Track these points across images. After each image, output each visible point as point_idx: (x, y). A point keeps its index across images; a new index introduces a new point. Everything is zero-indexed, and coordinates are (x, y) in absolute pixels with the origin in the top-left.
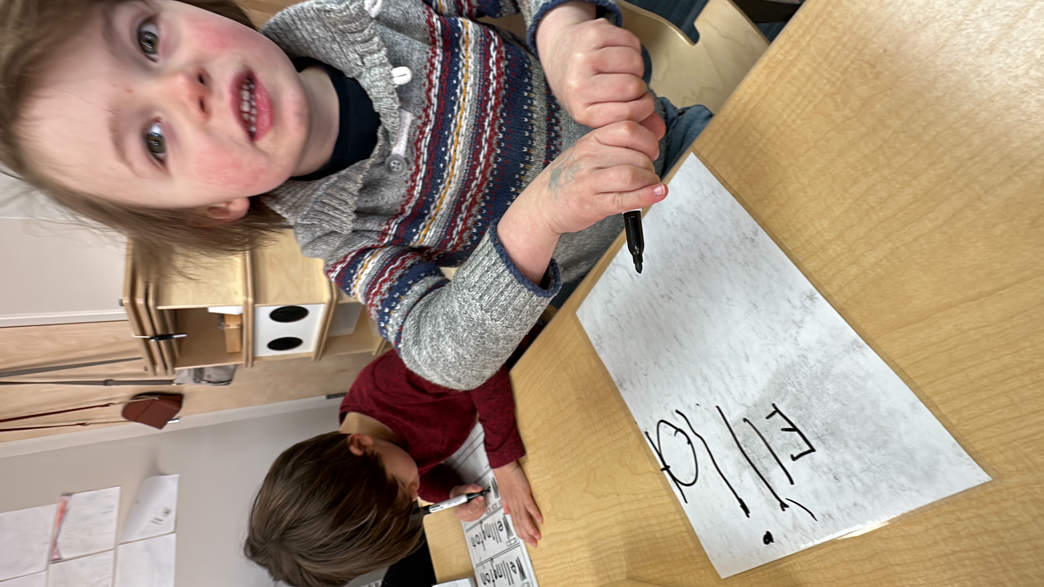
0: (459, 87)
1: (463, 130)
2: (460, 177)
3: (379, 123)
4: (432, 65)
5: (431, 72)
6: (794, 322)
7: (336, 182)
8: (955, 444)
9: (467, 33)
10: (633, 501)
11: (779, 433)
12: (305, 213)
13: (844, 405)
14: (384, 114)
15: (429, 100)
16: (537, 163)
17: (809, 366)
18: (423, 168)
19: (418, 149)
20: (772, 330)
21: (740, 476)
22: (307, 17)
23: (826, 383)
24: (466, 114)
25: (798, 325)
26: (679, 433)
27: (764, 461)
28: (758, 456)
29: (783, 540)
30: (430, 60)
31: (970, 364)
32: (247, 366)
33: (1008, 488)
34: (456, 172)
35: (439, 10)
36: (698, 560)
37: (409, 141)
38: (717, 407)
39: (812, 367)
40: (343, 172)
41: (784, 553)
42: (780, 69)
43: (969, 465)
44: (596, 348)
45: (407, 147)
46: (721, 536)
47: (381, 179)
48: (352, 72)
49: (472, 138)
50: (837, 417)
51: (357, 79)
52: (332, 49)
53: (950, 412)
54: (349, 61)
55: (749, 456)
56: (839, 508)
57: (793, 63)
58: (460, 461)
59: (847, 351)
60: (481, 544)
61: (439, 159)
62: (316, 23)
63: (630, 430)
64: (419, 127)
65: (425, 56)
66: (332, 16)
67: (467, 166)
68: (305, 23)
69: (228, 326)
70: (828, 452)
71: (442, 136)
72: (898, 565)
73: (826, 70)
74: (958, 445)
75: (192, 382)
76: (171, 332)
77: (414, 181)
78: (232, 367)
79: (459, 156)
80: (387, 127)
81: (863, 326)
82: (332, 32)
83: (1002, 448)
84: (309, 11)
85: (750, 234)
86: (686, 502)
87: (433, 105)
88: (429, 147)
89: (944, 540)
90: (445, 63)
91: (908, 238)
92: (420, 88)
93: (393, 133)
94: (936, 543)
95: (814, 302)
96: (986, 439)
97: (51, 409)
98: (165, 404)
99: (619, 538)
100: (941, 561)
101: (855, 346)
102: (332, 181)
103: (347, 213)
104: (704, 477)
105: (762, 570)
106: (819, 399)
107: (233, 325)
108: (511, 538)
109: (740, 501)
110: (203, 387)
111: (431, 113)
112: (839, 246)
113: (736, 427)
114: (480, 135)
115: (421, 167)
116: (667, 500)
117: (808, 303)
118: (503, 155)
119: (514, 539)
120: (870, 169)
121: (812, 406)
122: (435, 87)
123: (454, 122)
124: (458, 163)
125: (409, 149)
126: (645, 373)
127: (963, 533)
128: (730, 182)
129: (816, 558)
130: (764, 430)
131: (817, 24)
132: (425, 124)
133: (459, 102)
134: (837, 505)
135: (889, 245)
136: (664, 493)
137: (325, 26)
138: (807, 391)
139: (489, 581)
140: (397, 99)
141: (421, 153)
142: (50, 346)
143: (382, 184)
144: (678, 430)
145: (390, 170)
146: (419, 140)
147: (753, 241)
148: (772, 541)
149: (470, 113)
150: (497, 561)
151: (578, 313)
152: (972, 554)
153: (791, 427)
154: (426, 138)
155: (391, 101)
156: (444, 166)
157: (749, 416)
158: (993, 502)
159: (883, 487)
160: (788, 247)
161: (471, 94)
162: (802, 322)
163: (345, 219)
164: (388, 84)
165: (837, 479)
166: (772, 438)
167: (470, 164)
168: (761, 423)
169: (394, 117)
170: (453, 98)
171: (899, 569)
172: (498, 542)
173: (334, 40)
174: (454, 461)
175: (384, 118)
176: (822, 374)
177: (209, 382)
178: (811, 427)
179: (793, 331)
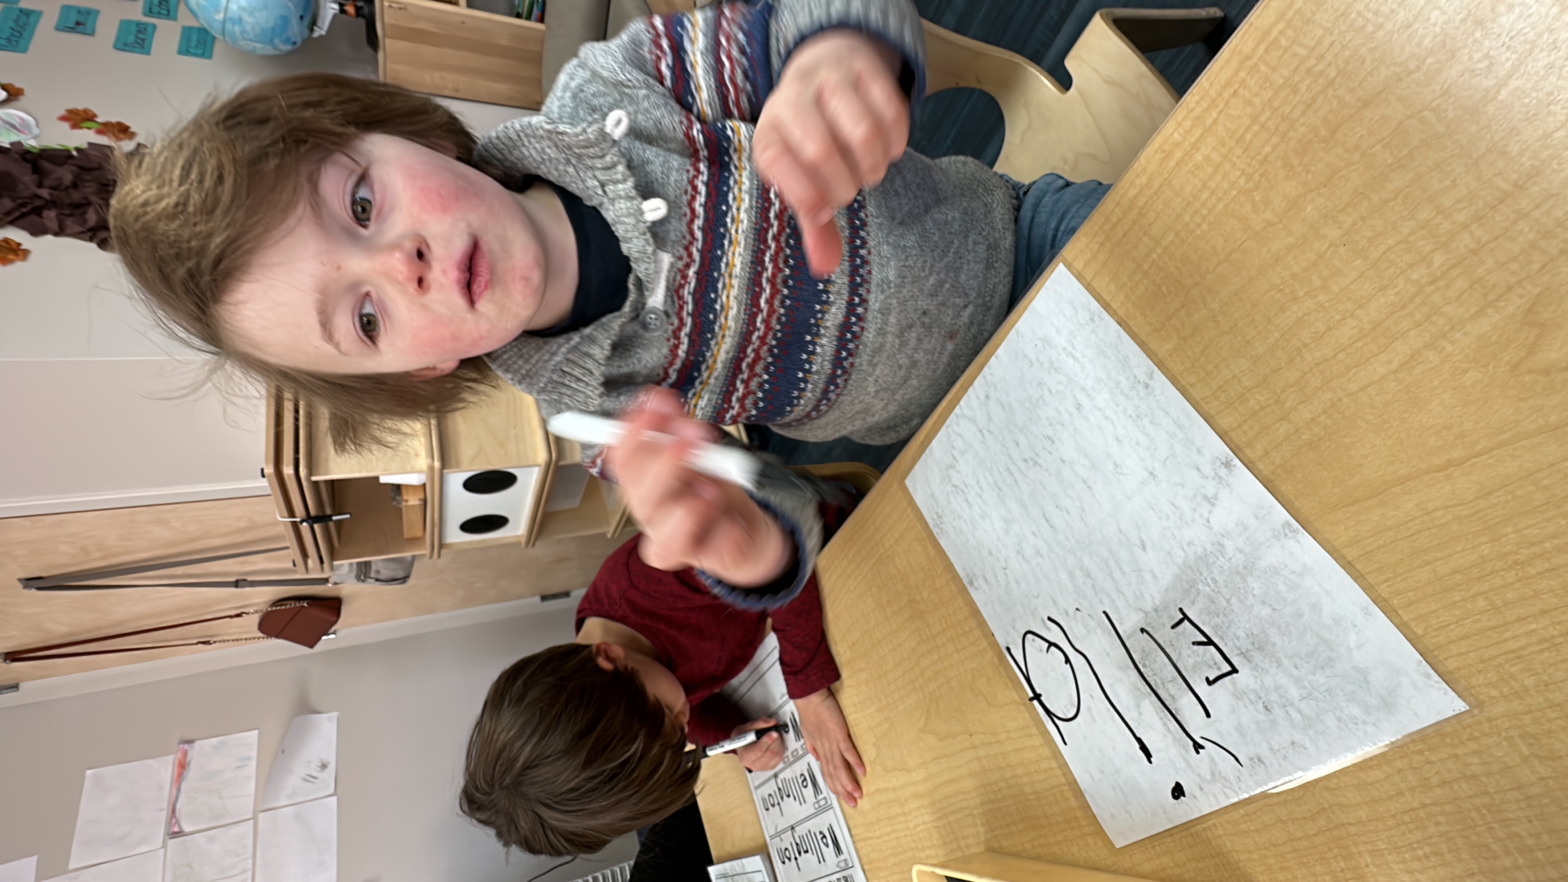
0: (730, 215)
1: (737, 270)
2: (736, 328)
3: (629, 269)
4: (695, 188)
5: (693, 198)
6: (1205, 497)
7: (579, 343)
8: (1421, 662)
9: (740, 141)
10: (991, 743)
11: (1189, 648)
12: (542, 385)
13: (1274, 609)
14: (635, 259)
15: (692, 234)
16: (839, 301)
17: (1227, 557)
18: (689, 321)
19: (681, 298)
20: (1177, 508)
21: (1138, 706)
22: (535, 135)
23: (1250, 580)
24: (740, 249)
25: (1212, 501)
26: (1053, 648)
27: (1170, 686)
28: (1161, 679)
29: (1198, 793)
30: (691, 182)
31: (1439, 555)
32: (431, 556)
33: (1490, 720)
34: (731, 323)
35: (702, 118)
36: (1084, 823)
37: (668, 288)
38: (1104, 612)
39: (1230, 559)
40: (587, 331)
41: (1200, 811)
42: (1178, 154)
43: (1439, 688)
44: (935, 531)
45: (666, 296)
46: (1114, 789)
47: (634, 337)
48: (591, 200)
49: (749, 279)
50: (1267, 626)
51: (599, 208)
52: (567, 172)
53: (1413, 620)
54: (587, 188)
55: (1148, 679)
56: (1271, 749)
57: (1195, 147)
58: (743, 690)
59: (1277, 538)
60: (777, 807)
61: (708, 309)
62: (546, 143)
63: (985, 644)
64: (680, 270)
65: (685, 177)
66: (566, 139)
67: (745, 314)
68: (533, 140)
69: (406, 501)
70: (1255, 673)
71: (710, 280)
72: (1350, 824)
73: (1239, 157)
74: (1424, 662)
75: (354, 580)
76: (328, 511)
77: (677, 338)
78: (410, 559)
79: (733, 303)
80: (640, 275)
81: (1297, 503)
82: (566, 154)
83: (1481, 666)
84: (537, 129)
85: (1142, 377)
86: (1065, 744)
87: (697, 240)
88: (694, 294)
89: (1412, 789)
90: (712, 184)
91: (1354, 387)
92: (680, 219)
93: (648, 282)
94: (1401, 794)
95: (1231, 471)
96: (1460, 654)
97: (165, 622)
98: (319, 614)
99: (974, 794)
100: (1407, 818)
101: (1287, 531)
102: (573, 343)
103: (592, 385)
104: (1089, 709)
105: (1171, 835)
106: (1241, 602)
107: (412, 501)
108: (820, 797)
109: (1139, 740)
110: (370, 586)
111: (694, 250)
112: (1262, 396)
113: (1131, 640)
114: (760, 274)
115: (685, 321)
116: (1038, 741)
117: (1223, 472)
118: (791, 296)
119: (825, 798)
120: (1301, 293)
121: (1233, 611)
122: (698, 217)
123: (724, 260)
124: (733, 313)
125: (669, 299)
126: (1004, 566)
127: (1435, 780)
128: (1114, 305)
129: (1243, 816)
130: (1168, 643)
131: (1226, 95)
132: (688, 266)
133: (730, 234)
134: (1269, 744)
135: (1329, 395)
136: (1034, 731)
137: (557, 146)
138: (1224, 591)
139: (789, 859)
140: (651, 240)
141: (684, 303)
142: (161, 533)
143: (636, 344)
144: (1051, 644)
145: (645, 326)
146: (682, 286)
147: (1147, 386)
148: (1184, 796)
149: (745, 246)
150: (800, 830)
151: (908, 482)
152: (1447, 808)
153: (1205, 640)
154: (689, 283)
155: (642, 242)
156: (715, 318)
157: (1148, 624)
158: (1472, 738)
159: (1330, 721)
160: (1194, 395)
161: (746, 222)
162: (1216, 497)
163: (590, 393)
164: (638, 221)
165: (1267, 710)
166: (1180, 654)
167: (748, 312)
168: (1165, 635)
169: (649, 263)
170: (722, 230)
171: (1353, 829)
172: (801, 803)
173: (568, 162)
174: (735, 690)
175: (635, 263)
176: (1245, 567)
177: (377, 580)
178: (1232, 640)
179: (1205, 509)
